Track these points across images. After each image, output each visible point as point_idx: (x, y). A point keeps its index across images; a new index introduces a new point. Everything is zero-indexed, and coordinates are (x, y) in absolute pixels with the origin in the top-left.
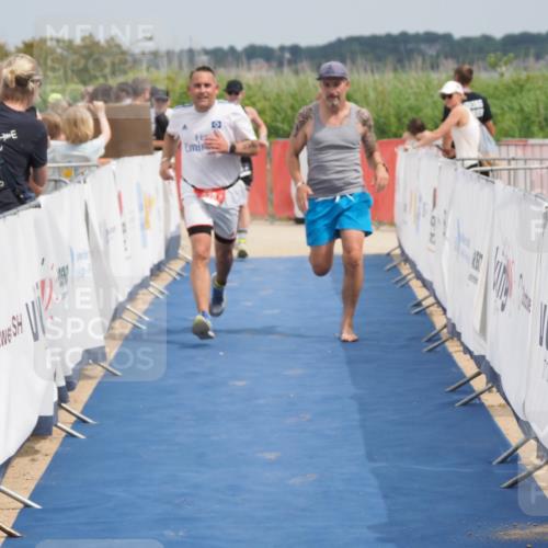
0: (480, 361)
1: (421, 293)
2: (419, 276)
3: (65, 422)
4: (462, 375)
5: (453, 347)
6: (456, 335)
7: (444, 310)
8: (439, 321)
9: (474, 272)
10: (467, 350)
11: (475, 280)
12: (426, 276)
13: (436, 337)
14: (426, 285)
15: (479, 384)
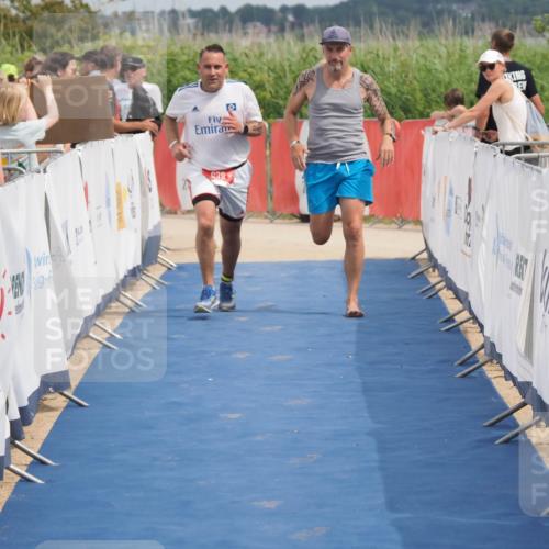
0: (524, 388)
1: (453, 305)
2: (451, 286)
3: (19, 463)
4: (503, 406)
5: (491, 372)
6: (495, 357)
7: (481, 327)
8: (475, 340)
9: (516, 280)
10: (509, 376)
11: (519, 290)
12: (460, 285)
13: (472, 360)
14: (460, 296)
15: (525, 416)
